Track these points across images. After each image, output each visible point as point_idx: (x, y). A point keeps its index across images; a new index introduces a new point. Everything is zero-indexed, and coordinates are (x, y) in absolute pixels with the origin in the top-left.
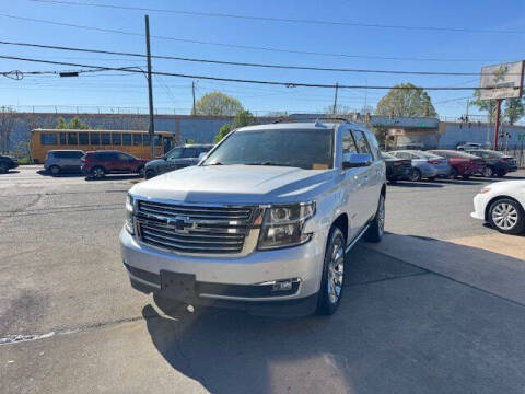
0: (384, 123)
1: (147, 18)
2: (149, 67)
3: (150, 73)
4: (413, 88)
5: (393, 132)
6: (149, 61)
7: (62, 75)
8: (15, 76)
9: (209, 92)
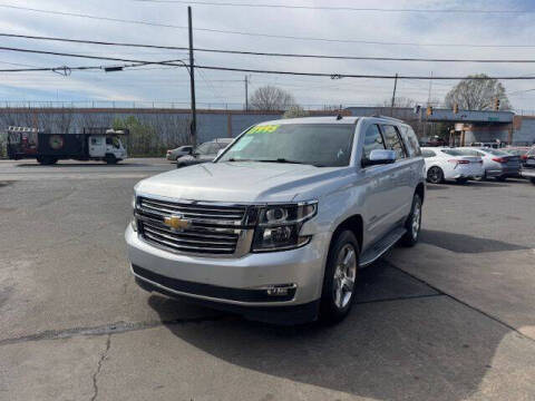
0: (449, 118)
1: (190, 8)
2: (192, 60)
3: (192, 66)
4: (486, 78)
5: (459, 127)
6: (191, 54)
7: (108, 70)
8: (63, 71)
9: (262, 86)
